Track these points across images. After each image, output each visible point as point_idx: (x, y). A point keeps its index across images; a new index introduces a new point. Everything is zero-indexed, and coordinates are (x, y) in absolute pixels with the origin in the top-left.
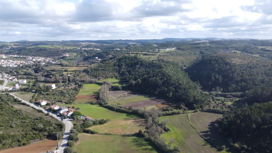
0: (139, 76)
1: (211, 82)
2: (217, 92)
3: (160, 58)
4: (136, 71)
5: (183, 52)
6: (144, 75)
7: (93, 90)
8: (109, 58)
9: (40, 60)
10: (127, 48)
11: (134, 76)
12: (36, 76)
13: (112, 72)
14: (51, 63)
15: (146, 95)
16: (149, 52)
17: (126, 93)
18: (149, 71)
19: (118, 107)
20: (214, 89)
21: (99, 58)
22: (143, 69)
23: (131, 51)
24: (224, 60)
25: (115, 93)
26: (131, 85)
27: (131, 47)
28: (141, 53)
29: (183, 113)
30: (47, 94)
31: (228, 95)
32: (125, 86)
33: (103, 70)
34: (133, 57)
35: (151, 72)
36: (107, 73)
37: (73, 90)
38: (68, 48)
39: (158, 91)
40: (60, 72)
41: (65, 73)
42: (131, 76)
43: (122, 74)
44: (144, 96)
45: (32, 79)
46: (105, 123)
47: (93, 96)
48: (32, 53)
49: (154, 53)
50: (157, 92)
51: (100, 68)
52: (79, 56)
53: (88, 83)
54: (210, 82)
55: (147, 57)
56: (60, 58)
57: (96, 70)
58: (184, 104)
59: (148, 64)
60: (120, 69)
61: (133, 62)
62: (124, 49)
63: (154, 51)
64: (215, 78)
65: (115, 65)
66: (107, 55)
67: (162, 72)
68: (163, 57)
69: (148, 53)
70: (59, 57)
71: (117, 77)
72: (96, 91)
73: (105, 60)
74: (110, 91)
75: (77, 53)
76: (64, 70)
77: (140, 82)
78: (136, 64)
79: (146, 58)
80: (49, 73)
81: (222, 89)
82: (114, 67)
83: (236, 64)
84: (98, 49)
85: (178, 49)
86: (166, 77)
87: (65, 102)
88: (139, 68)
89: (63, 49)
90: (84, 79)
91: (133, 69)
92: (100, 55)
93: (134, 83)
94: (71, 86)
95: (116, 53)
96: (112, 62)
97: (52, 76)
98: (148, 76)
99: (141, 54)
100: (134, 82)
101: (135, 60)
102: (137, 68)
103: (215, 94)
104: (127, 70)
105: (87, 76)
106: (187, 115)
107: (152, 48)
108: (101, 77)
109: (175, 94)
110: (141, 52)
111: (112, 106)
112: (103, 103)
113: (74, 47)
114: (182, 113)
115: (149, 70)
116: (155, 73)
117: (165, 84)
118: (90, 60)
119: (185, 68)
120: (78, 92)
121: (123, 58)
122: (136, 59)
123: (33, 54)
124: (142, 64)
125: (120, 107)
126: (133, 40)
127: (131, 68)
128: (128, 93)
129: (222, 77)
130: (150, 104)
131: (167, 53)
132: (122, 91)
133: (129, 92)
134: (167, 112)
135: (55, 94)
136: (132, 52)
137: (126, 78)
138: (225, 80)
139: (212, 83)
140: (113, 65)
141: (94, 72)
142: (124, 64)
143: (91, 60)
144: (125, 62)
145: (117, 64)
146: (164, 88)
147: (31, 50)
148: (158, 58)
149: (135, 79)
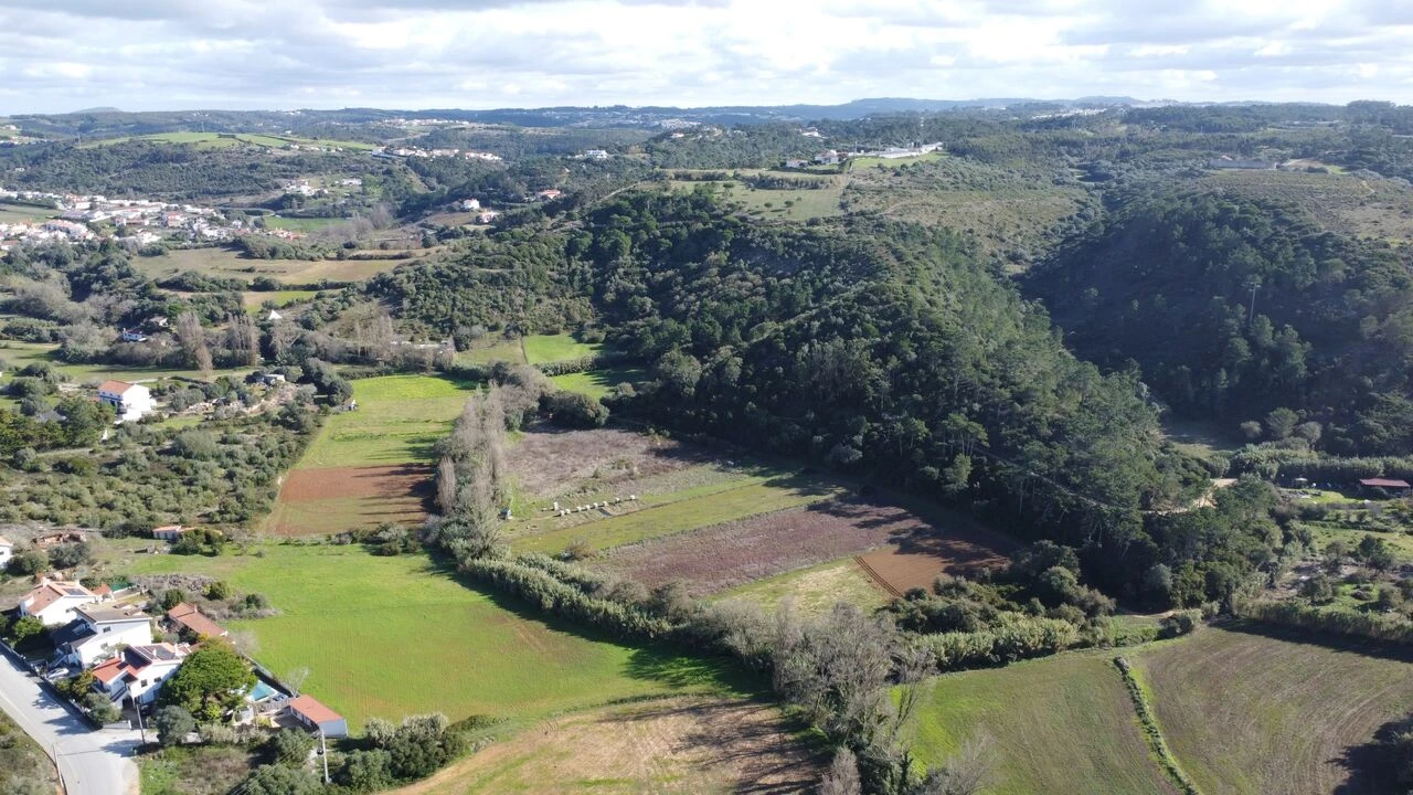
0: (727, 324)
1: (1229, 371)
2: (1287, 452)
3: (853, 208)
4: (702, 288)
5: (987, 169)
6: (757, 317)
7: (409, 421)
8: (538, 205)
9: (134, 215)
10: (649, 150)
11: (690, 322)
12: (70, 322)
13: (550, 296)
14: (199, 233)
15: (779, 471)
16: (783, 167)
17: (634, 448)
18: (792, 287)
19: (572, 581)
20: (1255, 427)
21: (484, 204)
22: (750, 275)
23: (677, 164)
24: (1289, 217)
25: (562, 449)
26: (672, 388)
27: (674, 141)
28: (736, 177)
29: (1084, 644)
30: (62, 467)
31: (1371, 474)
32: (633, 394)
33: (494, 281)
34: (685, 199)
35: (804, 296)
36: (519, 301)
37: (275, 423)
38: (317, 148)
39: (859, 439)
40: (224, 293)
41: (252, 301)
42: (672, 324)
43: (616, 310)
44: (762, 474)
45: (39, 340)
46: (443, 762)
47: (404, 478)
48: (107, 177)
49: (815, 172)
50: (855, 446)
51: (477, 271)
52: (377, 192)
53: (388, 373)
54: (1223, 374)
55: (776, 197)
56: (264, 206)
57: (448, 280)
58: (1076, 561)
59: (785, 245)
60: (602, 274)
61: (684, 232)
62: (637, 154)
63: (817, 163)
64: (1254, 345)
65: (571, 249)
66: (535, 186)
67: (882, 302)
68: (877, 198)
69: (778, 175)
70: (262, 198)
71: (581, 325)
72: (427, 430)
73: (517, 221)
74: (529, 436)
75: (368, 176)
76: (250, 279)
77: (735, 368)
78: (706, 241)
79: (768, 205)
80: (152, 298)
81: (1315, 429)
82: (564, 261)
83: (1386, 246)
84: (489, 157)
85: (954, 151)
86: (915, 339)
87: (173, 539)
88: (724, 272)
89: (287, 153)
90: (367, 345)
91: (690, 276)
92: (490, 189)
93: (696, 379)
94: (266, 396)
95: (589, 176)
96: (556, 232)
97: (162, 322)
98: (787, 331)
99: (735, 182)
100: (690, 370)
101: (698, 218)
102: (715, 270)
103: (1275, 467)
104: (647, 281)
105: (389, 323)
106: (1116, 662)
107: (796, 148)
108: (477, 329)
109: (992, 470)
110: (733, 166)
111: (523, 571)
112: (459, 544)
113: (352, 144)
114: (1072, 647)
115: (787, 281)
116: (835, 308)
117: (910, 390)
118: (430, 221)
119: (1016, 269)
120: (302, 444)
121: (626, 203)
122: (705, 215)
123: (113, 184)
124: (743, 242)
125: (587, 588)
126: (689, 111)
127: (670, 273)
128: (650, 451)
129: (1302, 338)
130: (809, 551)
131: (897, 174)
132: (613, 434)
133: (660, 442)
134: (960, 638)
135: (123, 468)
136: (681, 170)
137: (641, 341)
138: (1330, 362)
139: (1237, 379)
140: (557, 252)
141: (433, 293)
142: (626, 241)
143: (439, 220)
144: (634, 229)
145: (587, 241)
146: (904, 422)
147: (98, 157)
148: (843, 206)
149: (702, 347)
